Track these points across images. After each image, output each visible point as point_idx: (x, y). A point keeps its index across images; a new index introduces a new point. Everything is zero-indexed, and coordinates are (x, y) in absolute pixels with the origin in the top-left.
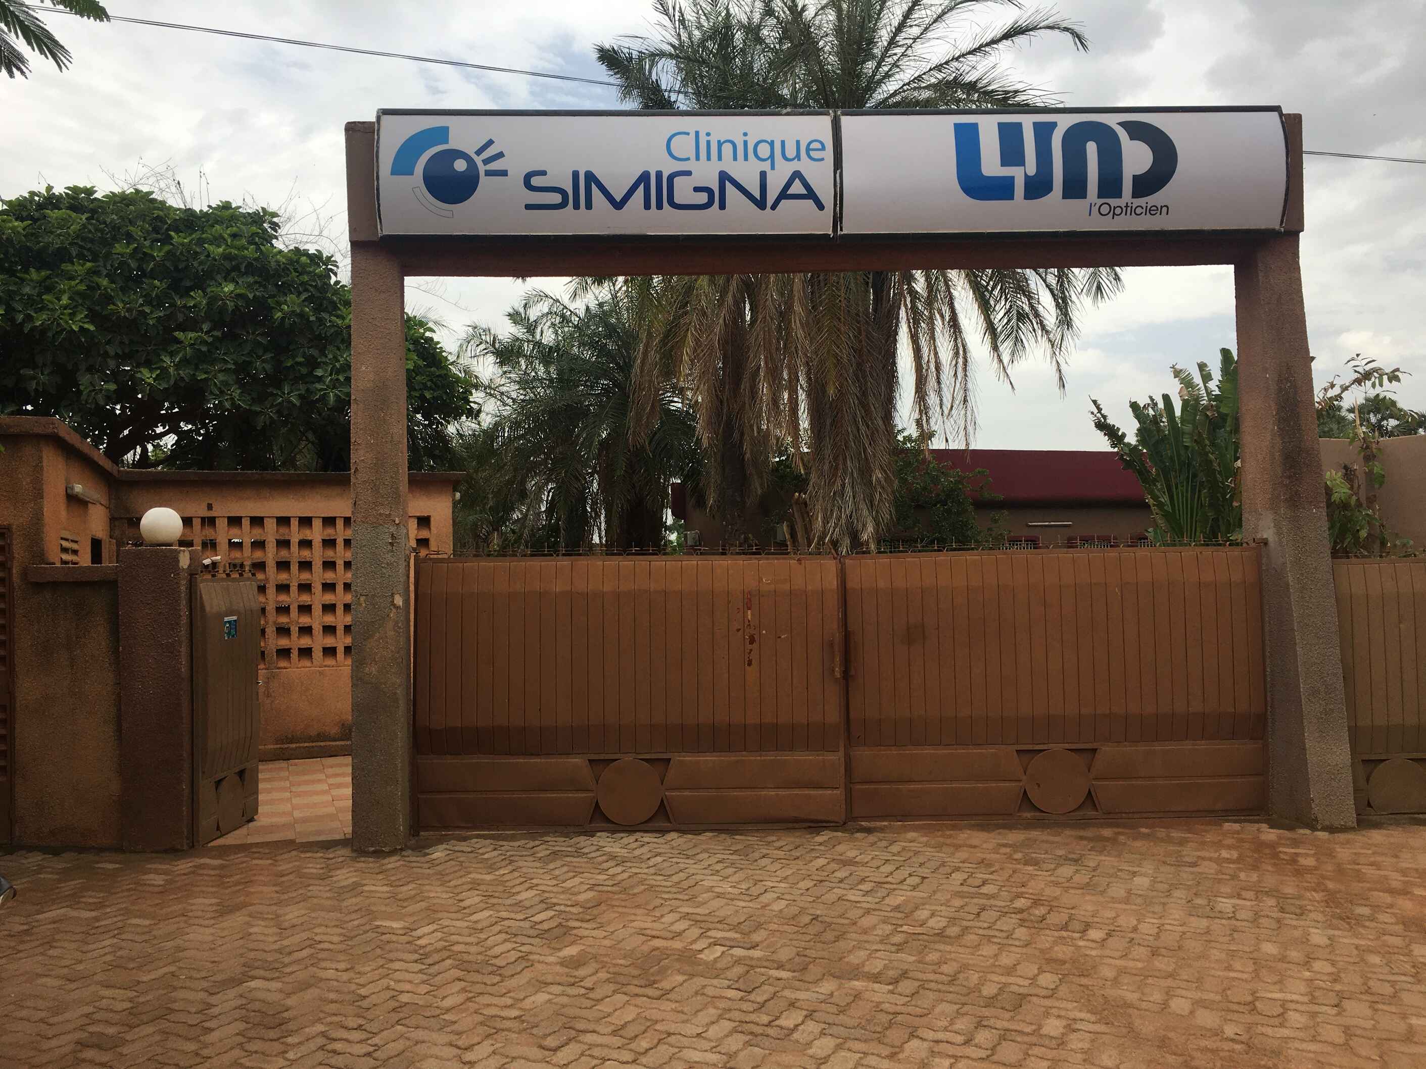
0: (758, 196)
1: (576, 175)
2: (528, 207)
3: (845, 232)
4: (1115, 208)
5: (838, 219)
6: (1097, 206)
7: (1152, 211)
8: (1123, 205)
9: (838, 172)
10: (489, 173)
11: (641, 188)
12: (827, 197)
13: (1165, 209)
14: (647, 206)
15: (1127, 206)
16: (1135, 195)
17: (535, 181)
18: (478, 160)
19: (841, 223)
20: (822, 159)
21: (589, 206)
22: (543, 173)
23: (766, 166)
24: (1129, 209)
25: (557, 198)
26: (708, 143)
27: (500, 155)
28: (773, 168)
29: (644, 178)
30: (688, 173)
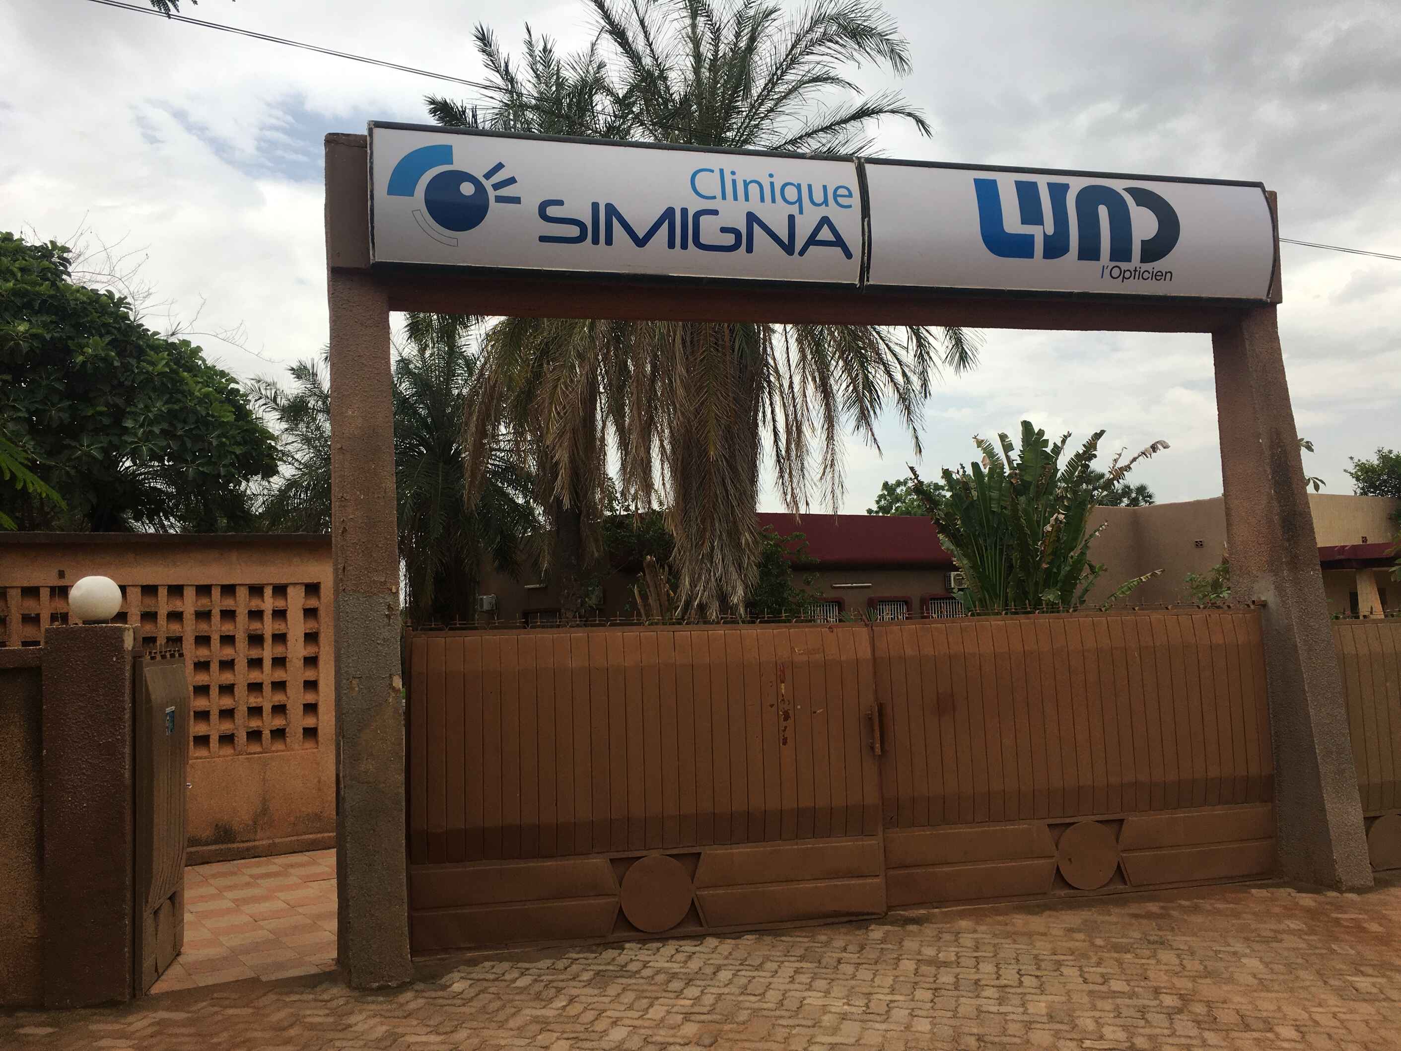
0: (786, 241)
1: (595, 206)
2: (543, 239)
3: (871, 282)
4: (1125, 271)
5: (865, 269)
6: (1110, 268)
7: (1158, 276)
8: (1132, 269)
9: (866, 220)
10: (499, 199)
11: (666, 225)
12: (855, 247)
13: (1169, 275)
14: (671, 245)
15: (1135, 271)
16: (1143, 260)
17: (552, 211)
18: (488, 184)
19: (868, 273)
20: (850, 206)
21: (609, 241)
22: (560, 203)
23: (794, 210)
24: (1137, 273)
25: (575, 231)
26: (734, 182)
27: (512, 181)
28: (801, 212)
29: (669, 213)
30: (715, 212)
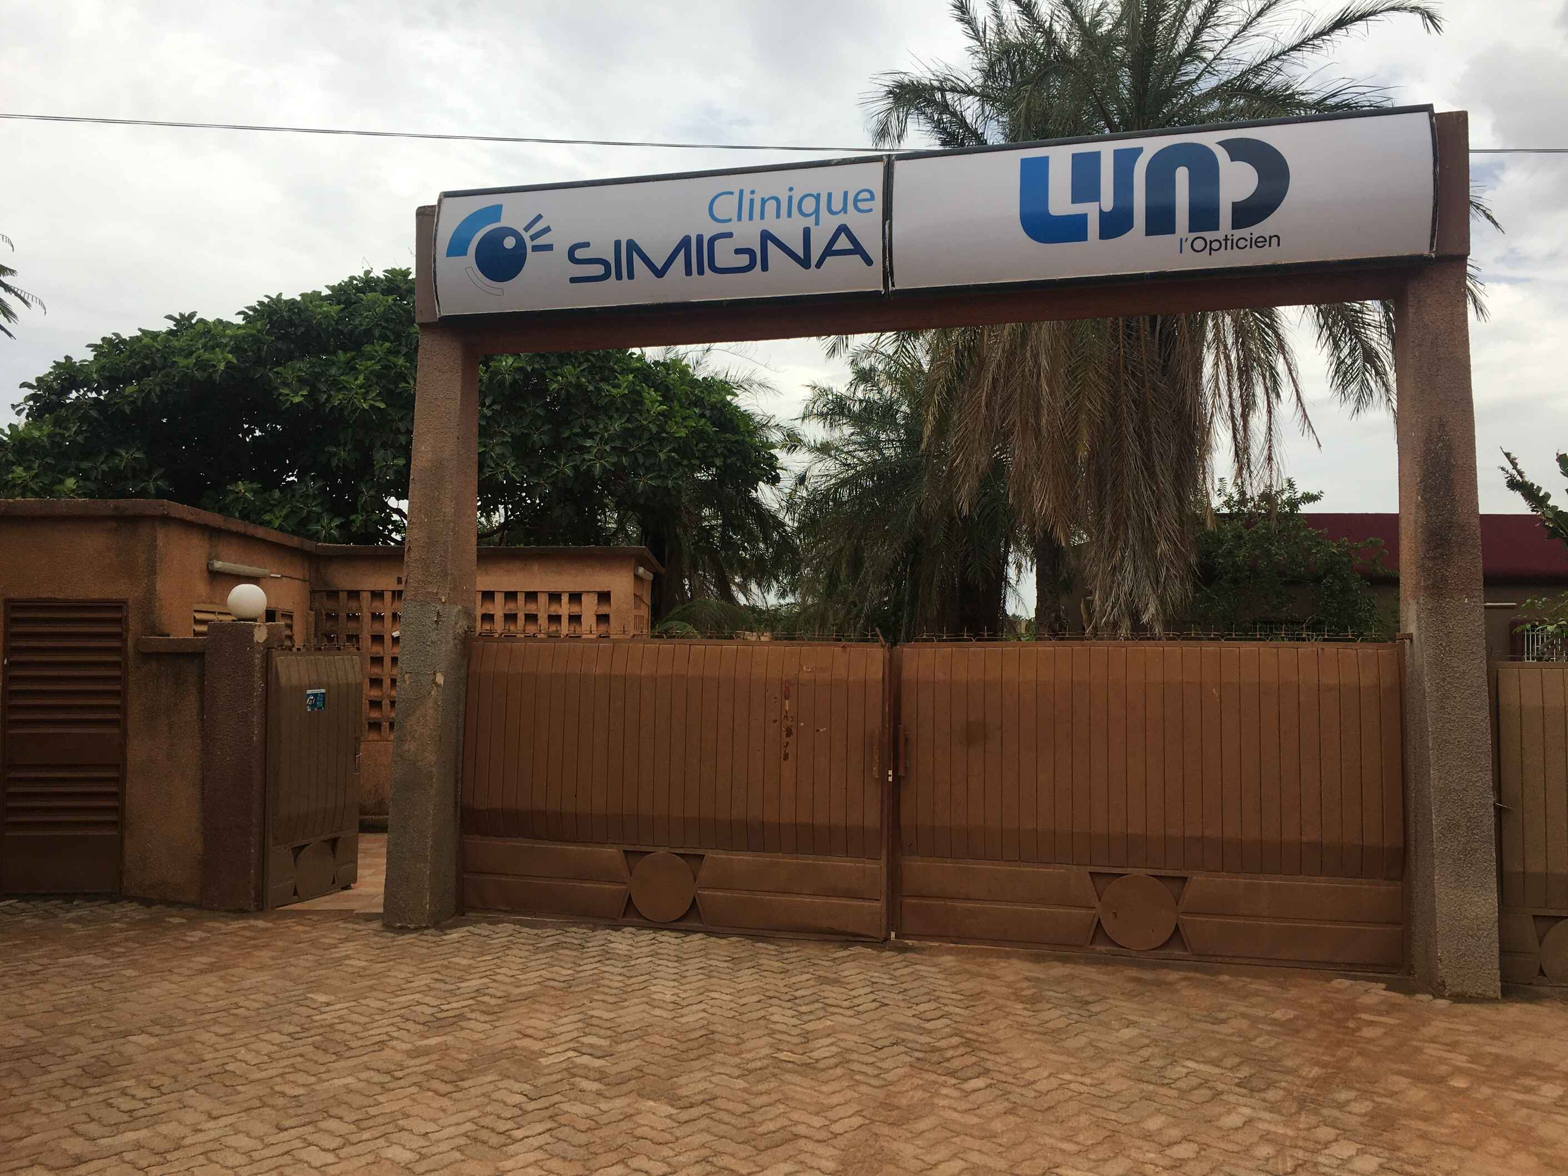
0: (801, 255)
1: (618, 244)
2: (573, 280)
3: (897, 287)
4: (1211, 242)
5: (888, 273)
6: (1189, 242)
7: (1259, 242)
8: (1222, 238)
9: (887, 222)
10: (535, 248)
11: (682, 252)
12: (875, 252)
13: (1274, 240)
14: (688, 272)
15: (1226, 240)
16: (1236, 225)
17: (579, 254)
18: (526, 236)
19: (892, 278)
20: (871, 210)
21: (631, 276)
22: (587, 245)
23: (810, 222)
24: (1229, 243)
25: (599, 270)
26: (752, 201)
27: (547, 229)
28: (817, 223)
29: (685, 243)
30: (730, 235)
